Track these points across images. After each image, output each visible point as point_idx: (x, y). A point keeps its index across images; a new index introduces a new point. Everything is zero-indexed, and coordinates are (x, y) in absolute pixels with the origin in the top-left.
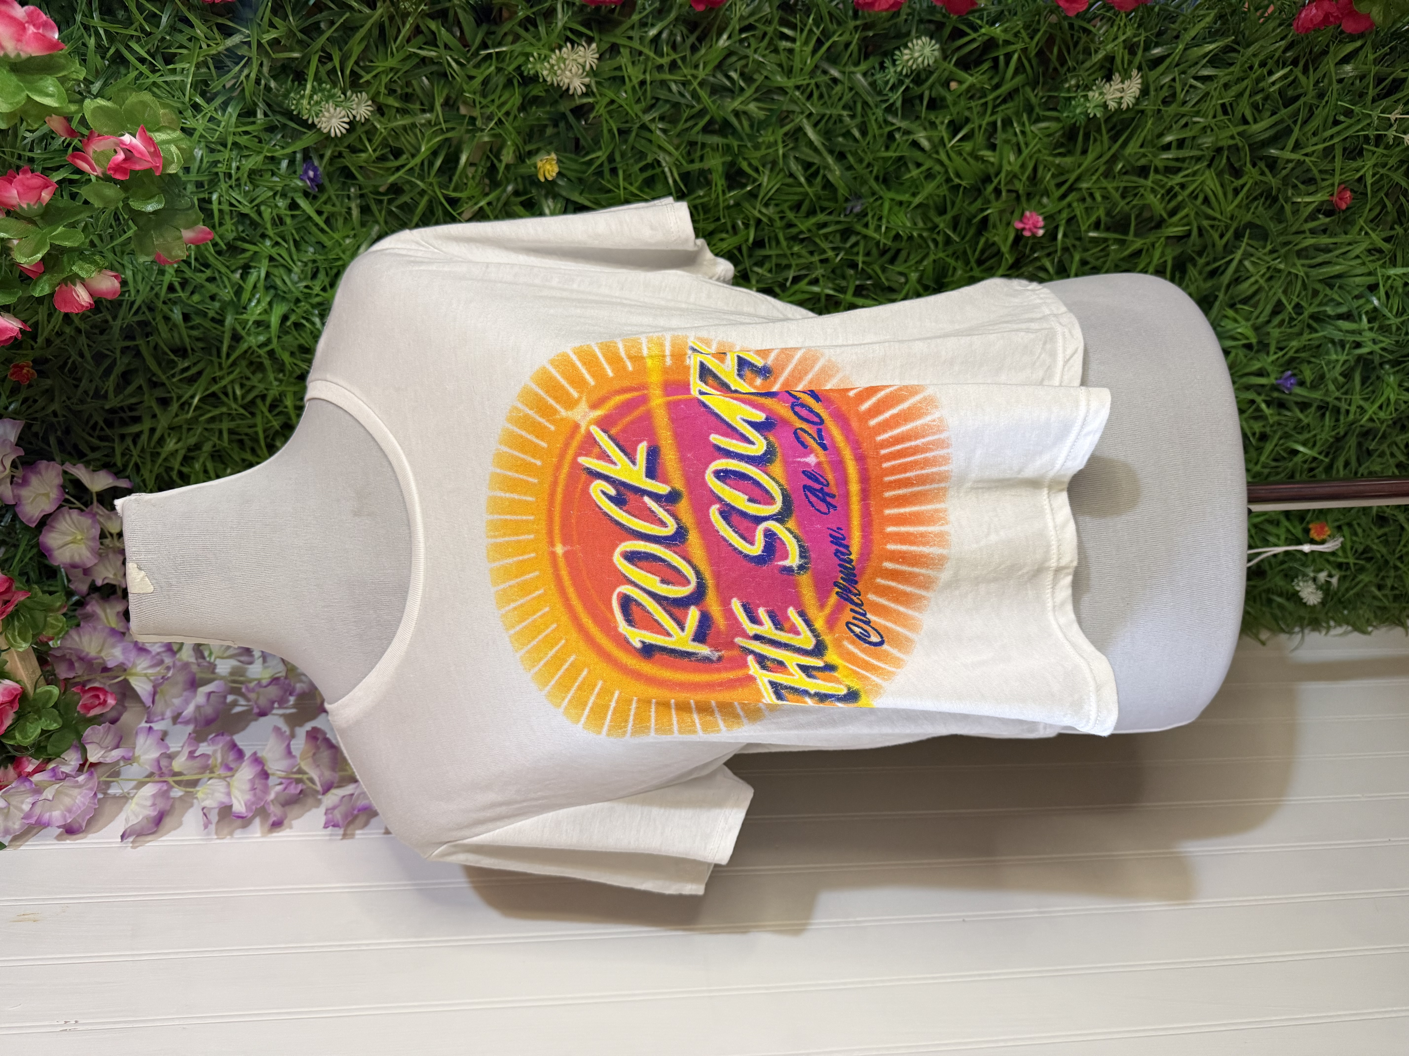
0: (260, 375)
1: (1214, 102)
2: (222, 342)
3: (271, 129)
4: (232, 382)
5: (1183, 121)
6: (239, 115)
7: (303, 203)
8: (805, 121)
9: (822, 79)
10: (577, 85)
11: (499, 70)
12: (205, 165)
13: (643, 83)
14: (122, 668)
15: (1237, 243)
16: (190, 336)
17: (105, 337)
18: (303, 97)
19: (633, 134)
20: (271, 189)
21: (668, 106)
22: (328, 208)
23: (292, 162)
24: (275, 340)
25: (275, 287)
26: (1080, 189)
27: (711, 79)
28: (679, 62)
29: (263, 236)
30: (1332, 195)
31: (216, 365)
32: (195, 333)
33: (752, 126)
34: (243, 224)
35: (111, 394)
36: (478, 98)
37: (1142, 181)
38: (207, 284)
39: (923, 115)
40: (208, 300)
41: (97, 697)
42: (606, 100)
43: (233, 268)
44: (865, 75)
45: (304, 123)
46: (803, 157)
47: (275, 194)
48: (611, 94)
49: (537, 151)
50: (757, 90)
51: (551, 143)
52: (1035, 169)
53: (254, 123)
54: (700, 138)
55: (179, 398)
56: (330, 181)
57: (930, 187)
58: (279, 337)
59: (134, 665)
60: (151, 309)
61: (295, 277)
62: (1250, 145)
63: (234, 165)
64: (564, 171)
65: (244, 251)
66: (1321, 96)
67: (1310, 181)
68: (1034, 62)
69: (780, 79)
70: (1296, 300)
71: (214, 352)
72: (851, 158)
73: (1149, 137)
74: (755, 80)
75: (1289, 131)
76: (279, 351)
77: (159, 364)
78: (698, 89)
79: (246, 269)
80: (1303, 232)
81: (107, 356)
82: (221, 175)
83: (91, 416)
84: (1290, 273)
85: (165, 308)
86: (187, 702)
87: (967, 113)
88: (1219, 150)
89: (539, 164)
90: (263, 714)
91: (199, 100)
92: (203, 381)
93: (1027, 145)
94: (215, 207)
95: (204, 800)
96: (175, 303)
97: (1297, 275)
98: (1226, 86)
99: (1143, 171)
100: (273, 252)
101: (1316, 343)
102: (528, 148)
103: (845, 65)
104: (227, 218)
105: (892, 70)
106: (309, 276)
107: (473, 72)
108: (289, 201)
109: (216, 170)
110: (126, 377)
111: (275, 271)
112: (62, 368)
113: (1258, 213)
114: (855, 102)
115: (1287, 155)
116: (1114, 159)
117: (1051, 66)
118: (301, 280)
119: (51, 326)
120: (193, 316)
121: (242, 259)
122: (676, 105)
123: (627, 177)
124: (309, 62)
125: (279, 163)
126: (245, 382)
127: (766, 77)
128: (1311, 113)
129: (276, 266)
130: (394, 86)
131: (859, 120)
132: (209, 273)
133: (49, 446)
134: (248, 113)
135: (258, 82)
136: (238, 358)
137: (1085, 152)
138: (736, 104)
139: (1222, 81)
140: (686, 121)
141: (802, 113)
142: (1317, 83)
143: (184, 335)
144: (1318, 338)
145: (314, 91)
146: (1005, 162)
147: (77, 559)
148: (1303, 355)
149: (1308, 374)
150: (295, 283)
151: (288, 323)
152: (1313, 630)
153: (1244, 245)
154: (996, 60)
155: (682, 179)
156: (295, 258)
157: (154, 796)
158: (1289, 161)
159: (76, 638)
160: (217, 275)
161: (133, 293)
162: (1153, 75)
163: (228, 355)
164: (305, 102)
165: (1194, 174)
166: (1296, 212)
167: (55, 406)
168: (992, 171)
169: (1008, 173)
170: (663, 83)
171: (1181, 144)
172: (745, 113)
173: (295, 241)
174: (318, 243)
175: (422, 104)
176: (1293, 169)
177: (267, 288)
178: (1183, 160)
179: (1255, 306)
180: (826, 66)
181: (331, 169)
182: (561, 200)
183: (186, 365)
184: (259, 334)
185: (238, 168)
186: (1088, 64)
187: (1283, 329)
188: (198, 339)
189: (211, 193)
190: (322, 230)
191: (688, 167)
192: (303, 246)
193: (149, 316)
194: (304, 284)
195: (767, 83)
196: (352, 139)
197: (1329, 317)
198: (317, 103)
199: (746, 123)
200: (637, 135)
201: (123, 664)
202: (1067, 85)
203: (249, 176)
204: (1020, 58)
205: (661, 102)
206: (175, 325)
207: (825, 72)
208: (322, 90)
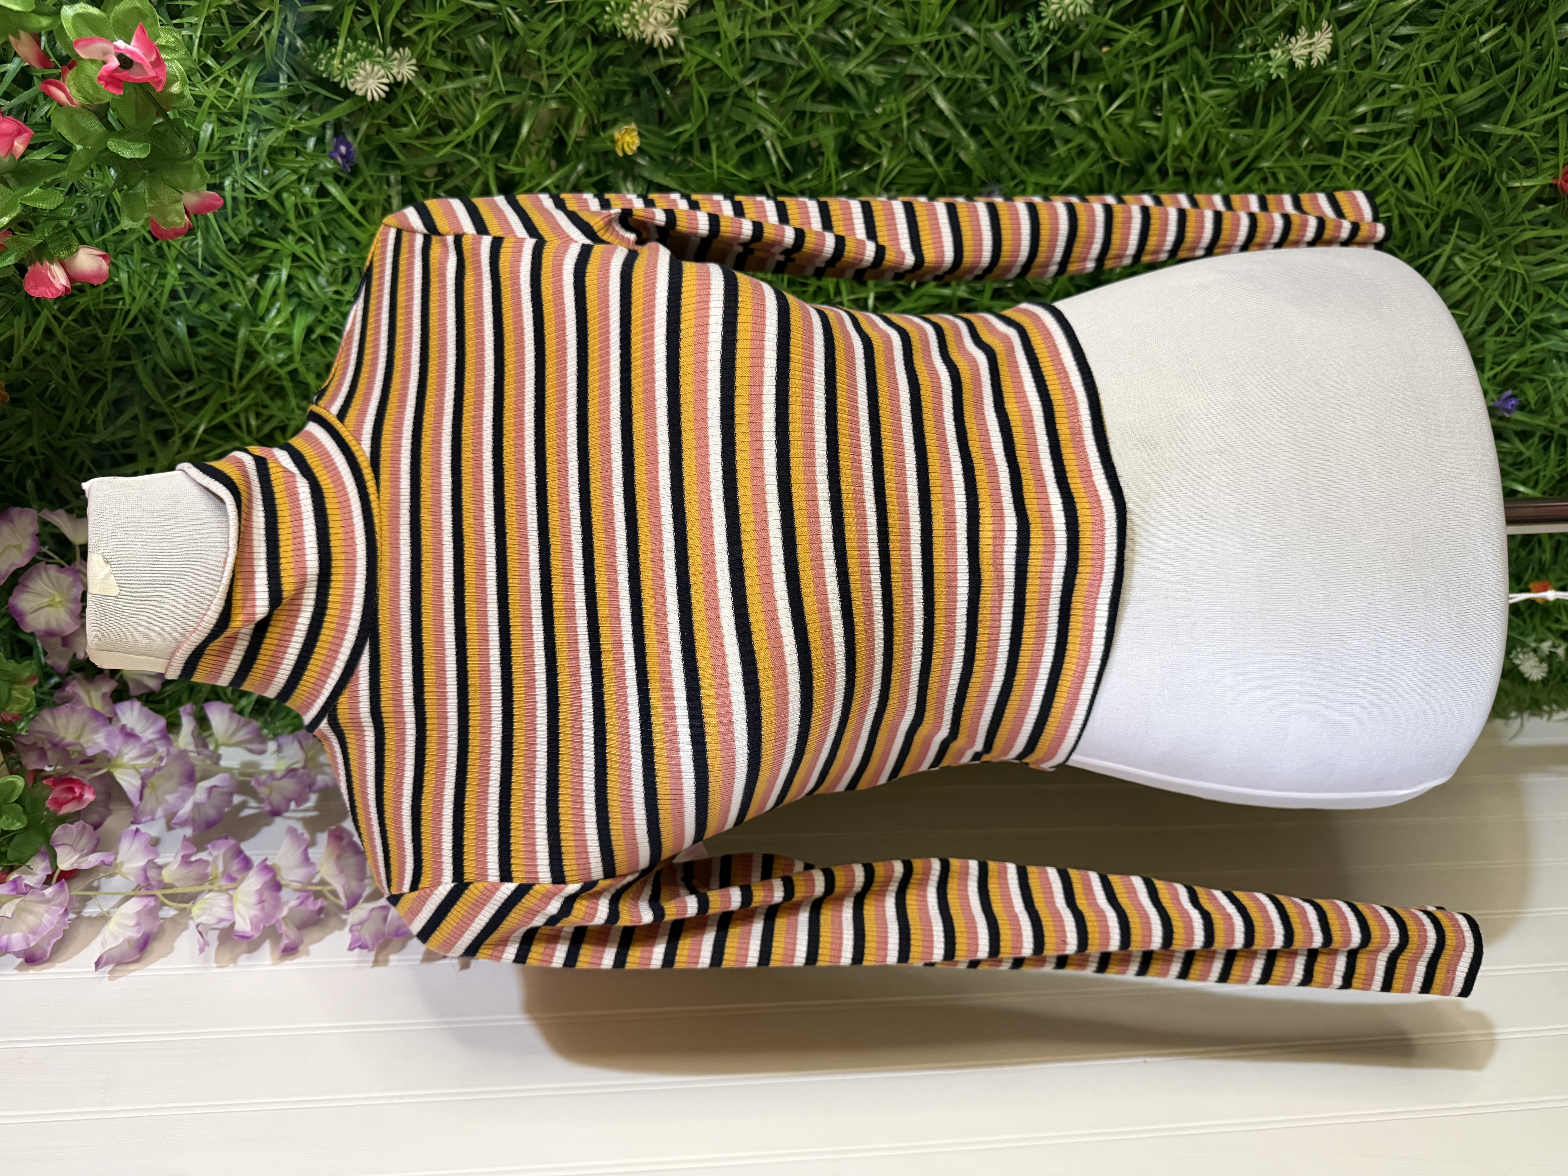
0: (279, 403)
1: (1415, 66)
2: (233, 361)
3: (295, 99)
4: (246, 410)
5: (1379, 89)
6: (257, 80)
7: (333, 189)
8: (934, 88)
9: (952, 36)
10: (664, 36)
11: (569, 23)
12: (216, 142)
13: (740, 41)
14: (105, 758)
15: (1445, 237)
16: (195, 355)
17: (94, 355)
18: (333, 56)
19: (729, 102)
20: (294, 171)
21: (770, 69)
22: (362, 196)
23: (320, 141)
24: (297, 357)
25: (298, 294)
26: (1260, 169)
27: (822, 35)
28: (784, 15)
29: (286, 231)
30: (1556, 178)
31: (227, 390)
32: (202, 350)
33: (869, 94)
34: (261, 216)
35: (100, 425)
36: (544, 56)
37: (1331, 160)
38: (218, 288)
39: (1073, 81)
40: (218, 310)
41: (72, 790)
42: (699, 59)
43: (249, 270)
44: (1003, 33)
45: (334, 87)
46: (930, 131)
47: (299, 180)
48: (703, 52)
49: (615, 122)
50: (876, 49)
51: (630, 114)
52: (1206, 145)
53: (275, 89)
54: (810, 107)
55: (181, 428)
56: (367, 163)
57: (1081, 166)
58: (302, 355)
59: (120, 754)
60: (150, 322)
61: (322, 280)
62: (1459, 119)
63: (250, 141)
64: (645, 147)
65: (263, 249)
66: (1539, 60)
67: (1529, 162)
68: (1203, 19)
69: (903, 37)
70: (1515, 303)
71: (225, 373)
72: (988, 134)
73: (1340, 108)
74: (872, 39)
75: (1503, 101)
76: (302, 370)
77: (158, 388)
78: (807, 45)
79: (264, 274)
80: (1522, 223)
81: (97, 379)
82: (236, 155)
83: (76, 454)
84: (1508, 271)
85: (167, 320)
86: (184, 799)
87: (1126, 76)
88: (1423, 124)
89: (617, 135)
90: (276, 813)
91: (210, 62)
92: (211, 407)
93: (1197, 114)
94: (228, 193)
95: (199, 916)
96: (179, 314)
97: (1515, 273)
98: (1429, 47)
99: (1334, 148)
100: (298, 249)
101: (1539, 356)
102: (604, 117)
103: (980, 21)
104: (242, 207)
105: (1036, 26)
106: (340, 279)
107: (538, 26)
108: (316, 186)
109: (228, 148)
110: (118, 406)
111: (299, 274)
112: (41, 395)
113: (1468, 198)
114: (992, 66)
115: (1502, 130)
116: (1299, 133)
117: (1223, 23)
118: (330, 283)
119: (28, 341)
120: (200, 330)
121: (259, 260)
122: (780, 68)
123: (722, 154)
124: (341, 16)
125: (305, 141)
126: (262, 410)
127: (888, 35)
128: (1528, 81)
129: (300, 268)
130: (444, 47)
131: (996, 86)
132: (220, 277)
133: (25, 491)
134: (268, 78)
135: (281, 40)
136: (253, 379)
137: (1264, 125)
138: (851, 66)
139: (1424, 42)
140: (792, 87)
141: (929, 77)
142: (1534, 45)
143: (190, 353)
144: (1542, 349)
145: (347, 49)
146: (1171, 135)
147: (54, 625)
148: (1526, 370)
149: (1531, 394)
150: (322, 288)
151: (314, 336)
152: (1533, 714)
153: (1453, 238)
154: (1157, 16)
155: (787, 156)
156: (323, 256)
157: (138, 913)
158: (1503, 138)
159: (49, 720)
160: (229, 280)
161: (128, 301)
162: (1343, 34)
163: (241, 376)
164: (336, 62)
165: (1395, 151)
166: (1513, 199)
167: (33, 442)
168: (1155, 147)
169: (1175, 148)
170: (765, 41)
171: (1377, 115)
172: (861, 78)
173: (324, 237)
174: (352, 238)
175: (476, 66)
176: (1508, 148)
177: (289, 296)
178: (1380, 135)
179: (1470, 310)
180: (957, 21)
181: (367, 148)
182: (642, 182)
183: (190, 388)
184: (278, 351)
185: (255, 145)
186: (1267, 20)
187: (1502, 338)
188: (205, 359)
189: (223, 178)
190: (357, 223)
191: (793, 140)
192: (333, 243)
193: (147, 329)
194: (333, 288)
195: (889, 42)
196: (392, 109)
197: (1554, 326)
198: (351, 63)
199: (863, 92)
200: (733, 104)
201: (106, 752)
202: (1241, 46)
203: (269, 155)
204: (1186, 10)
205: (761, 64)
206: (178, 340)
207: (956, 29)
208: (357, 48)
